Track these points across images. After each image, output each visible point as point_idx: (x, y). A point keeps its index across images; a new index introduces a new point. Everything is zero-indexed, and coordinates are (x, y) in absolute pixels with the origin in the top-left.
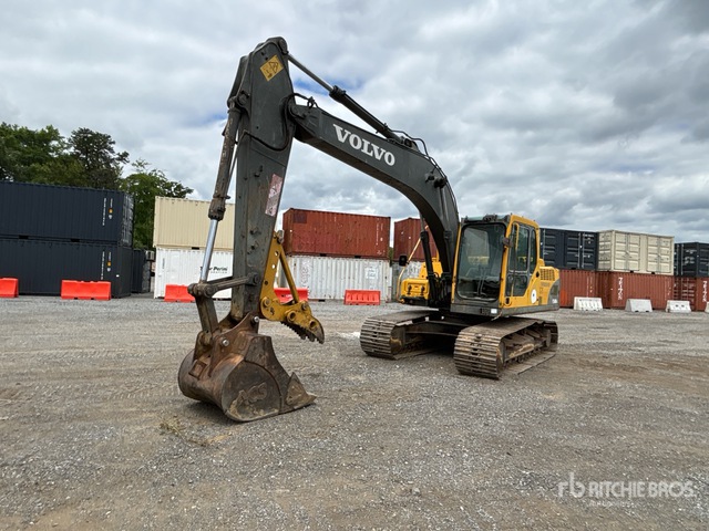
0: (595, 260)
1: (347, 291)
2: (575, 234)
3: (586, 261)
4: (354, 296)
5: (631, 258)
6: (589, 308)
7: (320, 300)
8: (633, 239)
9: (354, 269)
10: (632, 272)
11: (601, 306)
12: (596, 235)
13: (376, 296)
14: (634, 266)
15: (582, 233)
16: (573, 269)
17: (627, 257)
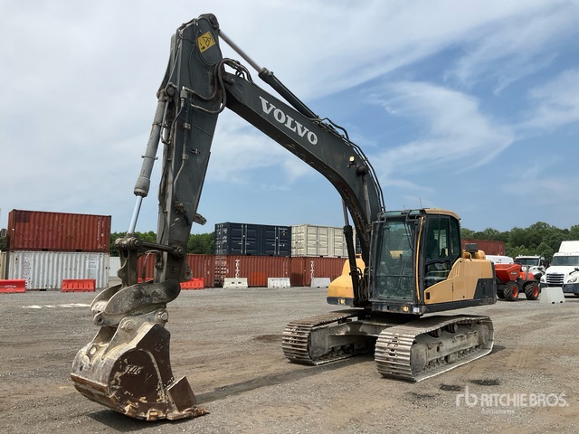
0: (289, 248)
1: (64, 281)
2: (271, 228)
3: (282, 248)
4: (70, 285)
5: (321, 246)
6: (279, 285)
7: (41, 290)
8: (322, 231)
9: (76, 262)
10: (322, 256)
11: (289, 284)
12: (289, 228)
13: (92, 284)
14: (323, 252)
15: (277, 227)
16: (271, 255)
17: (318, 245)
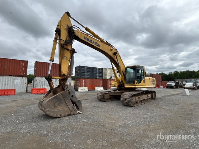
0: (102, 76)
2: (96, 68)
6: (99, 90)
10: (113, 79)
11: (103, 89)
12: (102, 69)
15: (98, 68)
16: (96, 78)
